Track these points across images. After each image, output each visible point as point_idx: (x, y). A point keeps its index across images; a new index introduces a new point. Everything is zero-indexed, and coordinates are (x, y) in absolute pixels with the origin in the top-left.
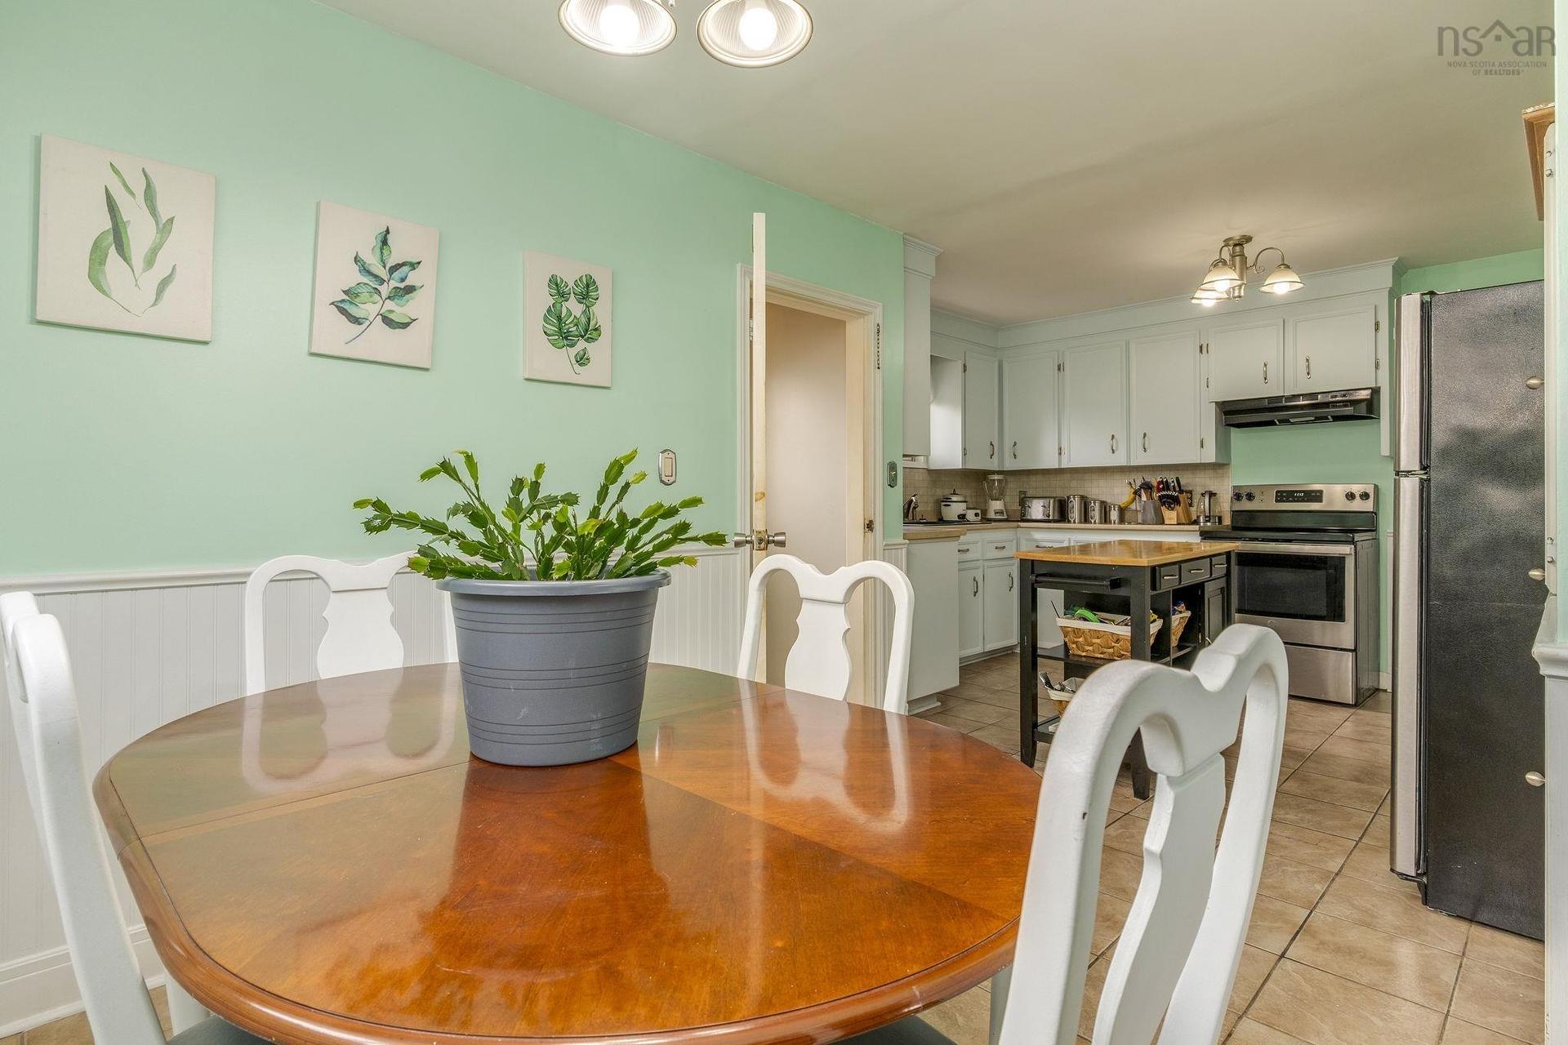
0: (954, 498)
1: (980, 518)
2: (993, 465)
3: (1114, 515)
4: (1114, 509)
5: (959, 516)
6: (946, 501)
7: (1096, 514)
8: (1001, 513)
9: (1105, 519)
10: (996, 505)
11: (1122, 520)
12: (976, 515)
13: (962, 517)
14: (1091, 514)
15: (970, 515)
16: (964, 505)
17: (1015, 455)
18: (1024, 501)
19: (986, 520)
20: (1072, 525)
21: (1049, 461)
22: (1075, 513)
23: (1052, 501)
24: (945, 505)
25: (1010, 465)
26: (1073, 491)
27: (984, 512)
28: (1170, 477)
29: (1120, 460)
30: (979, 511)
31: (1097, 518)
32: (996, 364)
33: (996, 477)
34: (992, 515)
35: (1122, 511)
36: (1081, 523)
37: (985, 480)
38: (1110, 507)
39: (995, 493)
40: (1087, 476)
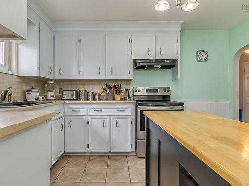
0: (33, 90)
2: (51, 77)
3: (97, 97)
4: (97, 95)
5: (35, 99)
6: (29, 92)
7: (90, 97)
8: (53, 97)
9: (94, 98)
10: (51, 94)
11: (99, 99)
12: (43, 98)
13: (37, 99)
14: (89, 96)
15: (40, 98)
16: (38, 94)
17: (60, 73)
18: (62, 92)
19: (47, 100)
20: (81, 102)
21: (75, 76)
22: (83, 97)
23: (74, 92)
24: (27, 93)
25: (58, 77)
26: (82, 88)
27: (46, 96)
28: (118, 84)
29: (102, 77)
30: (44, 96)
31: (91, 99)
32: (52, 36)
33: (51, 82)
34: (49, 97)
35: (99, 95)
36: (84, 100)
37: (47, 83)
38: (95, 94)
39: (50, 89)
40: (86, 83)
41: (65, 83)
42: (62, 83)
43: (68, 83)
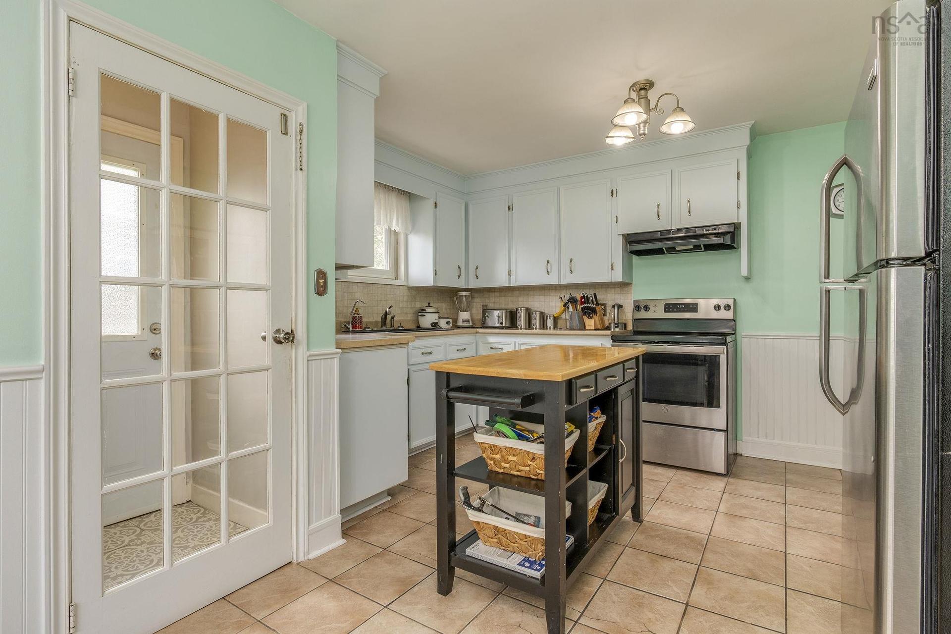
0: (429, 310)
1: (451, 325)
2: (461, 284)
3: (550, 323)
4: (550, 318)
5: (432, 324)
6: (422, 311)
7: (537, 322)
8: (469, 321)
9: (544, 326)
10: (464, 316)
12: (448, 323)
13: (435, 325)
14: (533, 322)
15: (443, 323)
16: (438, 316)
17: (477, 277)
18: (484, 312)
20: (518, 331)
21: (502, 281)
22: (522, 321)
23: (504, 312)
24: (421, 315)
25: (473, 284)
26: (521, 304)
27: (455, 321)
28: (590, 294)
29: (553, 280)
30: (450, 320)
31: (538, 325)
33: (464, 294)
34: (460, 323)
35: (556, 319)
36: (526, 329)
37: (457, 295)
38: (547, 316)
39: (464, 305)
40: (531, 293)
41: (492, 294)
42: (486, 295)
43: (497, 294)
